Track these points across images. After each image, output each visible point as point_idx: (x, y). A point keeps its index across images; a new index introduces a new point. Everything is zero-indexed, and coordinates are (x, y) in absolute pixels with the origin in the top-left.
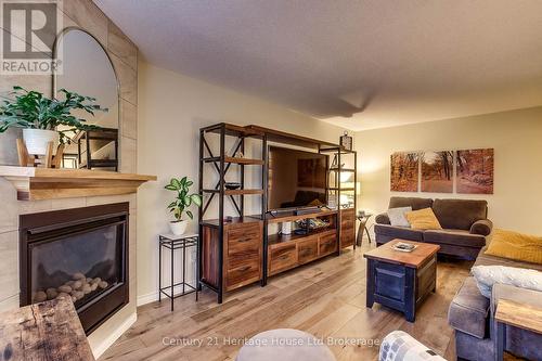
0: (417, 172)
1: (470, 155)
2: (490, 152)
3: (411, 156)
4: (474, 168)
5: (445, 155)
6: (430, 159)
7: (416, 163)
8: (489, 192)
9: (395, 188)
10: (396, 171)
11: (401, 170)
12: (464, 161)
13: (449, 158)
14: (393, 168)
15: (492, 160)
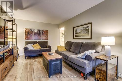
0: (33, 34)
1: (44, 31)
2: (48, 31)
3: (31, 30)
4: (45, 34)
5: (39, 30)
6: (36, 31)
7: (32, 32)
8: (47, 39)
9: (26, 39)
10: (27, 34)
11: (28, 33)
12: (43, 32)
13: (40, 31)
14: (26, 33)
15: (48, 33)
